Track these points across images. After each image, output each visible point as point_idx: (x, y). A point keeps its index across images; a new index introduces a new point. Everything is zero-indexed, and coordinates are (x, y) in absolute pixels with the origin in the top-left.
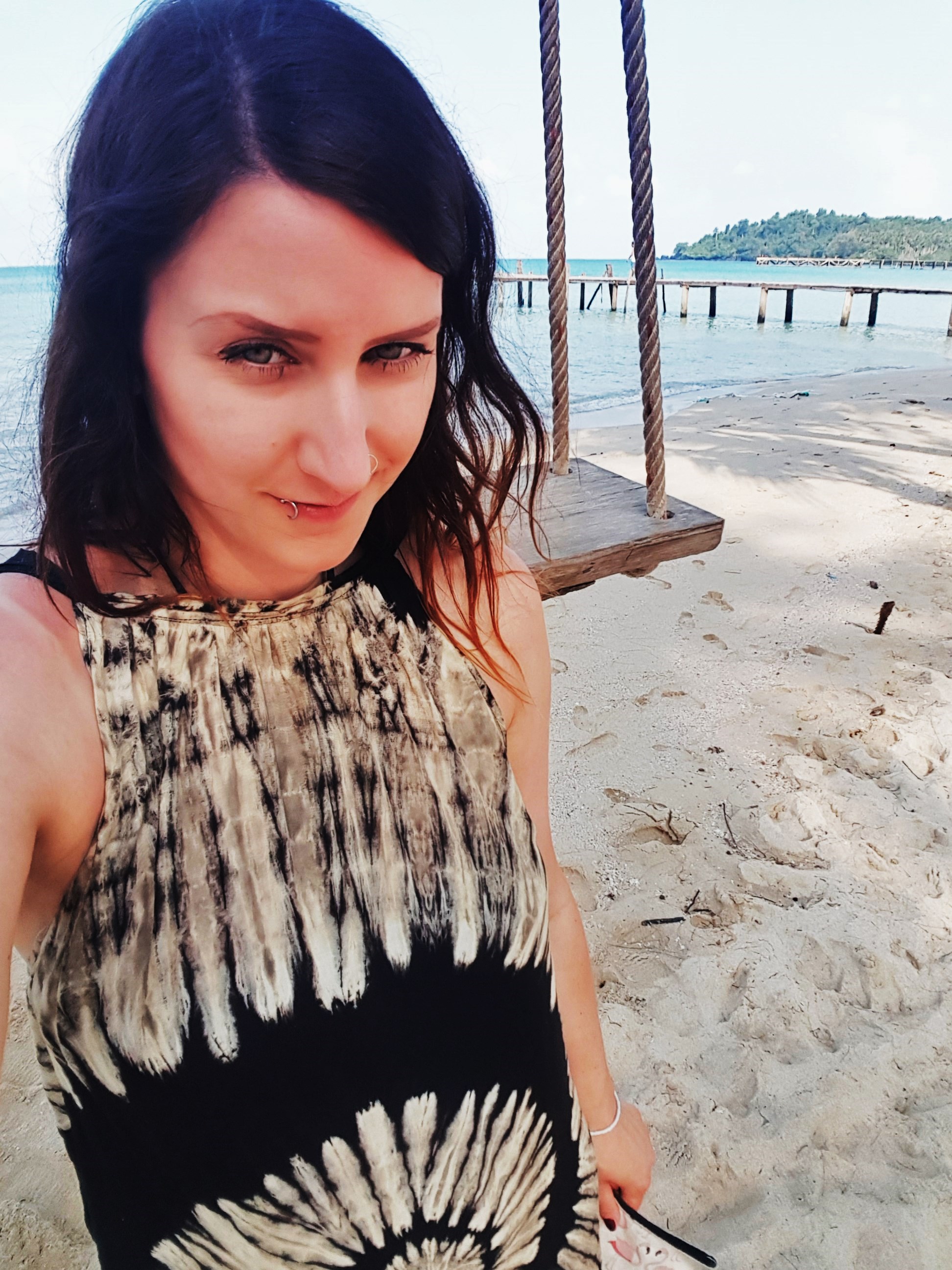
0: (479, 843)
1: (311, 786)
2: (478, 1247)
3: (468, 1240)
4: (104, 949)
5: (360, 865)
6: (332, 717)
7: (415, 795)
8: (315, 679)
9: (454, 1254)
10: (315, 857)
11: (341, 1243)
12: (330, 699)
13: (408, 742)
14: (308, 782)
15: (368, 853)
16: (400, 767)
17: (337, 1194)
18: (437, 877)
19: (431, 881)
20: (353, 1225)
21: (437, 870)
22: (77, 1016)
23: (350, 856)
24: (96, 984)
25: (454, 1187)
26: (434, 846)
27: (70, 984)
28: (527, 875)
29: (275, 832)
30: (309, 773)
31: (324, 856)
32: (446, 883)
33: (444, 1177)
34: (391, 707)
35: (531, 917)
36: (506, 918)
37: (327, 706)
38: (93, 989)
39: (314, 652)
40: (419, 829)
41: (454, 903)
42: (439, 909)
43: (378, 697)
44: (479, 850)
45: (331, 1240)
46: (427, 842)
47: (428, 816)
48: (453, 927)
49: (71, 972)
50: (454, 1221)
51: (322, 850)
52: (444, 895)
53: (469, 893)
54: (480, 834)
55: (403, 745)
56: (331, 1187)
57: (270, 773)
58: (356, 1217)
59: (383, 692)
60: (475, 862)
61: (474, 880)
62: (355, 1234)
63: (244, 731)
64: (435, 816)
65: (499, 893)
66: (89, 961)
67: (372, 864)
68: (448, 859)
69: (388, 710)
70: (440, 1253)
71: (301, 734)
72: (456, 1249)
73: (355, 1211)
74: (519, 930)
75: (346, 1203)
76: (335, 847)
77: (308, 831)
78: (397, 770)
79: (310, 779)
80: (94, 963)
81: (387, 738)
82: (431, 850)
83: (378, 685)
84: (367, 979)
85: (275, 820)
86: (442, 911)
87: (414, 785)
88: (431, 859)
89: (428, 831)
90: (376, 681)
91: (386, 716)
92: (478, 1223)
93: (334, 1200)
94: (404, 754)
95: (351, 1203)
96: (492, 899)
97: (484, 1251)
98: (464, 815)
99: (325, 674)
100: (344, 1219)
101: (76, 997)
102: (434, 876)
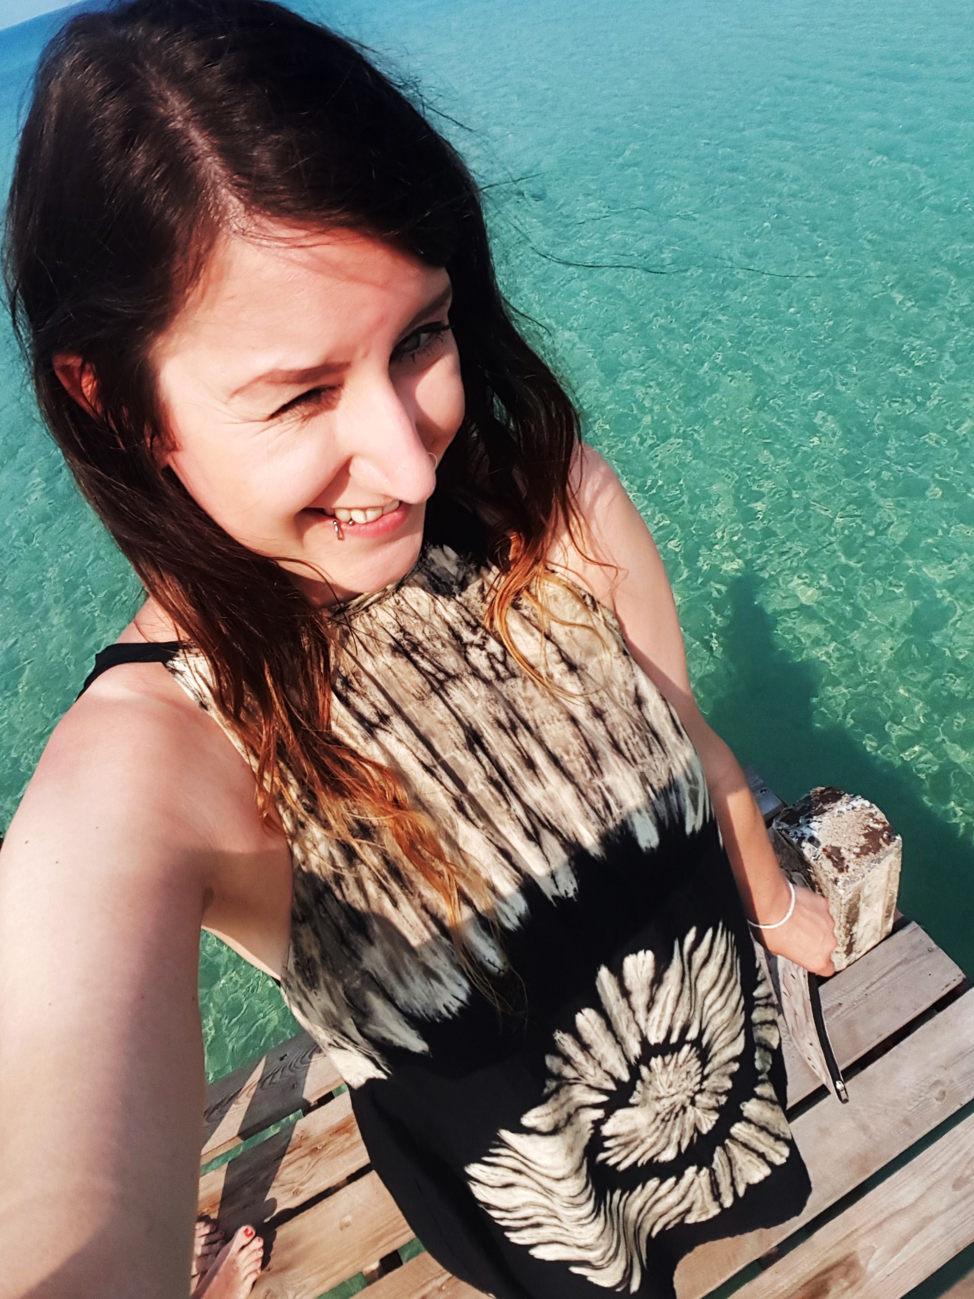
0: (626, 744)
1: (461, 747)
2: (694, 1049)
3: (686, 1048)
4: (356, 946)
5: (532, 793)
6: (449, 684)
7: (553, 726)
8: (417, 657)
9: (677, 1062)
10: (492, 800)
11: (597, 1086)
12: (440, 669)
13: (529, 683)
14: (455, 743)
15: (536, 781)
16: (530, 707)
17: (592, 1051)
18: (600, 788)
19: (595, 792)
20: (605, 1071)
21: (597, 782)
22: (365, 1005)
23: (520, 790)
24: (368, 972)
25: (673, 1014)
26: (588, 763)
27: (346, 981)
28: (677, 751)
29: (446, 792)
30: (453, 736)
31: (500, 798)
32: (609, 789)
33: (663, 1010)
34: (500, 658)
35: (693, 786)
36: (673, 797)
37: (441, 676)
38: (366, 977)
39: (404, 635)
40: (568, 753)
41: (623, 804)
42: (611, 813)
43: (484, 653)
44: (629, 750)
45: (589, 1086)
46: (579, 761)
47: (573, 740)
48: (629, 823)
49: (341, 972)
50: (674, 1039)
51: (497, 794)
52: (612, 802)
53: (633, 790)
54: (625, 734)
55: (525, 688)
56: (585, 1047)
57: (417, 748)
58: (606, 1066)
59: (487, 647)
60: (629, 762)
61: (634, 777)
62: (608, 1077)
63: (375, 719)
64: (578, 738)
65: (659, 780)
66: (350, 959)
67: (544, 788)
68: (604, 769)
69: (499, 662)
70: (665, 1065)
71: (428, 707)
72: (677, 1059)
73: (606, 1061)
74: (688, 802)
75: (598, 1057)
76: (506, 789)
77: (476, 782)
78: (528, 710)
79: (457, 741)
80: (354, 959)
81: (507, 686)
82: (586, 767)
83: (480, 642)
84: (576, 877)
85: (441, 783)
86: (615, 815)
87: (549, 718)
88: (589, 775)
89: (577, 752)
90: (477, 639)
91: (500, 668)
92: (692, 1034)
93: (589, 1057)
94: (529, 694)
95: (602, 1055)
96: (656, 787)
97: (698, 1052)
98: (605, 725)
99: (425, 650)
100: (598, 1069)
101: (355, 990)
102: (598, 790)
